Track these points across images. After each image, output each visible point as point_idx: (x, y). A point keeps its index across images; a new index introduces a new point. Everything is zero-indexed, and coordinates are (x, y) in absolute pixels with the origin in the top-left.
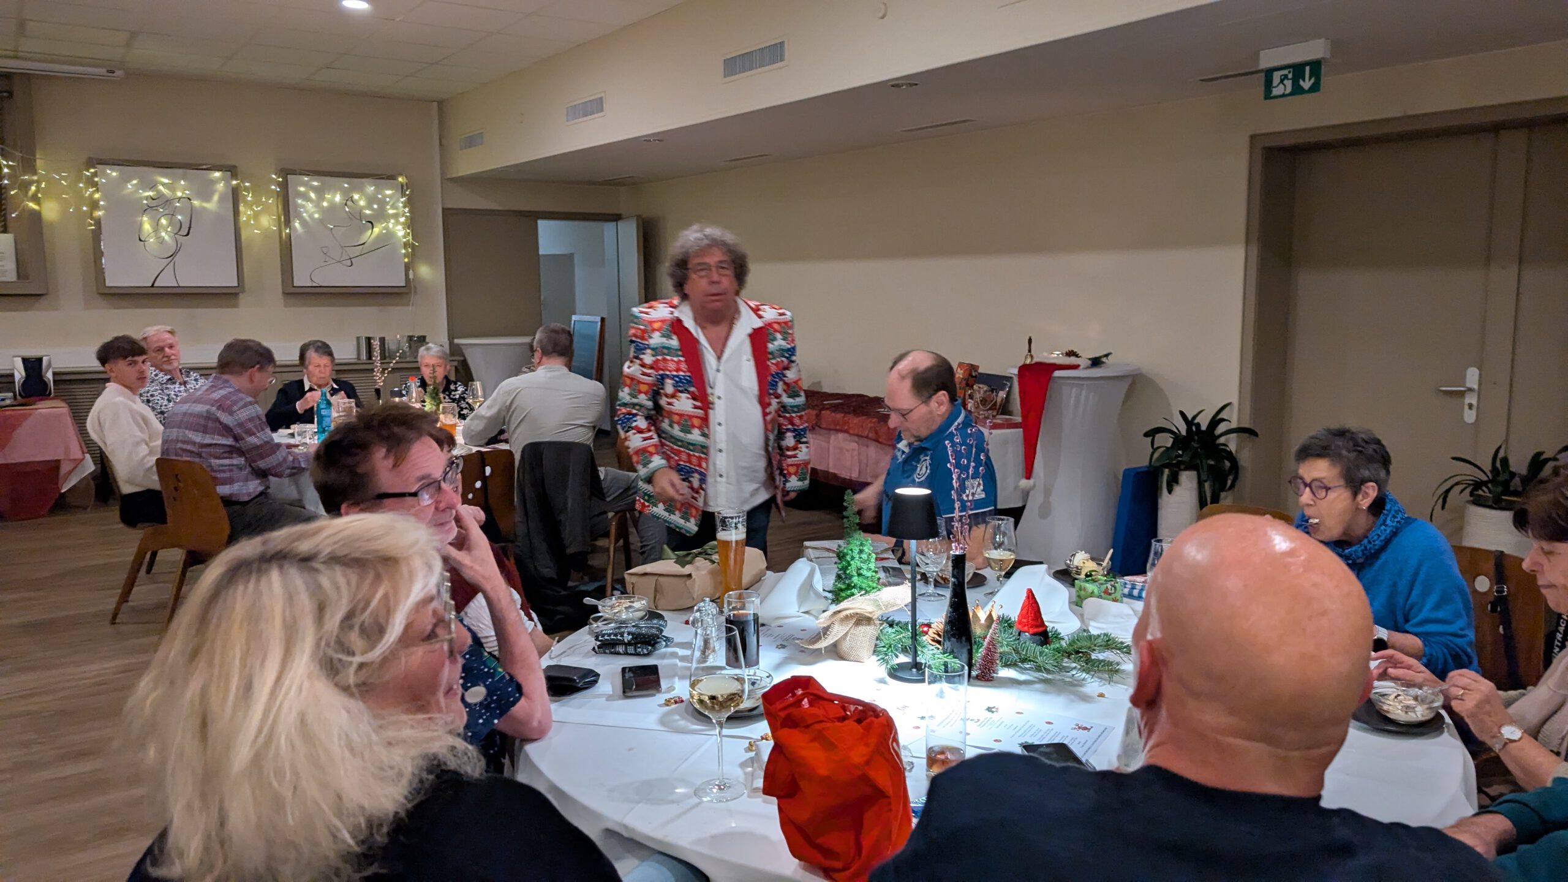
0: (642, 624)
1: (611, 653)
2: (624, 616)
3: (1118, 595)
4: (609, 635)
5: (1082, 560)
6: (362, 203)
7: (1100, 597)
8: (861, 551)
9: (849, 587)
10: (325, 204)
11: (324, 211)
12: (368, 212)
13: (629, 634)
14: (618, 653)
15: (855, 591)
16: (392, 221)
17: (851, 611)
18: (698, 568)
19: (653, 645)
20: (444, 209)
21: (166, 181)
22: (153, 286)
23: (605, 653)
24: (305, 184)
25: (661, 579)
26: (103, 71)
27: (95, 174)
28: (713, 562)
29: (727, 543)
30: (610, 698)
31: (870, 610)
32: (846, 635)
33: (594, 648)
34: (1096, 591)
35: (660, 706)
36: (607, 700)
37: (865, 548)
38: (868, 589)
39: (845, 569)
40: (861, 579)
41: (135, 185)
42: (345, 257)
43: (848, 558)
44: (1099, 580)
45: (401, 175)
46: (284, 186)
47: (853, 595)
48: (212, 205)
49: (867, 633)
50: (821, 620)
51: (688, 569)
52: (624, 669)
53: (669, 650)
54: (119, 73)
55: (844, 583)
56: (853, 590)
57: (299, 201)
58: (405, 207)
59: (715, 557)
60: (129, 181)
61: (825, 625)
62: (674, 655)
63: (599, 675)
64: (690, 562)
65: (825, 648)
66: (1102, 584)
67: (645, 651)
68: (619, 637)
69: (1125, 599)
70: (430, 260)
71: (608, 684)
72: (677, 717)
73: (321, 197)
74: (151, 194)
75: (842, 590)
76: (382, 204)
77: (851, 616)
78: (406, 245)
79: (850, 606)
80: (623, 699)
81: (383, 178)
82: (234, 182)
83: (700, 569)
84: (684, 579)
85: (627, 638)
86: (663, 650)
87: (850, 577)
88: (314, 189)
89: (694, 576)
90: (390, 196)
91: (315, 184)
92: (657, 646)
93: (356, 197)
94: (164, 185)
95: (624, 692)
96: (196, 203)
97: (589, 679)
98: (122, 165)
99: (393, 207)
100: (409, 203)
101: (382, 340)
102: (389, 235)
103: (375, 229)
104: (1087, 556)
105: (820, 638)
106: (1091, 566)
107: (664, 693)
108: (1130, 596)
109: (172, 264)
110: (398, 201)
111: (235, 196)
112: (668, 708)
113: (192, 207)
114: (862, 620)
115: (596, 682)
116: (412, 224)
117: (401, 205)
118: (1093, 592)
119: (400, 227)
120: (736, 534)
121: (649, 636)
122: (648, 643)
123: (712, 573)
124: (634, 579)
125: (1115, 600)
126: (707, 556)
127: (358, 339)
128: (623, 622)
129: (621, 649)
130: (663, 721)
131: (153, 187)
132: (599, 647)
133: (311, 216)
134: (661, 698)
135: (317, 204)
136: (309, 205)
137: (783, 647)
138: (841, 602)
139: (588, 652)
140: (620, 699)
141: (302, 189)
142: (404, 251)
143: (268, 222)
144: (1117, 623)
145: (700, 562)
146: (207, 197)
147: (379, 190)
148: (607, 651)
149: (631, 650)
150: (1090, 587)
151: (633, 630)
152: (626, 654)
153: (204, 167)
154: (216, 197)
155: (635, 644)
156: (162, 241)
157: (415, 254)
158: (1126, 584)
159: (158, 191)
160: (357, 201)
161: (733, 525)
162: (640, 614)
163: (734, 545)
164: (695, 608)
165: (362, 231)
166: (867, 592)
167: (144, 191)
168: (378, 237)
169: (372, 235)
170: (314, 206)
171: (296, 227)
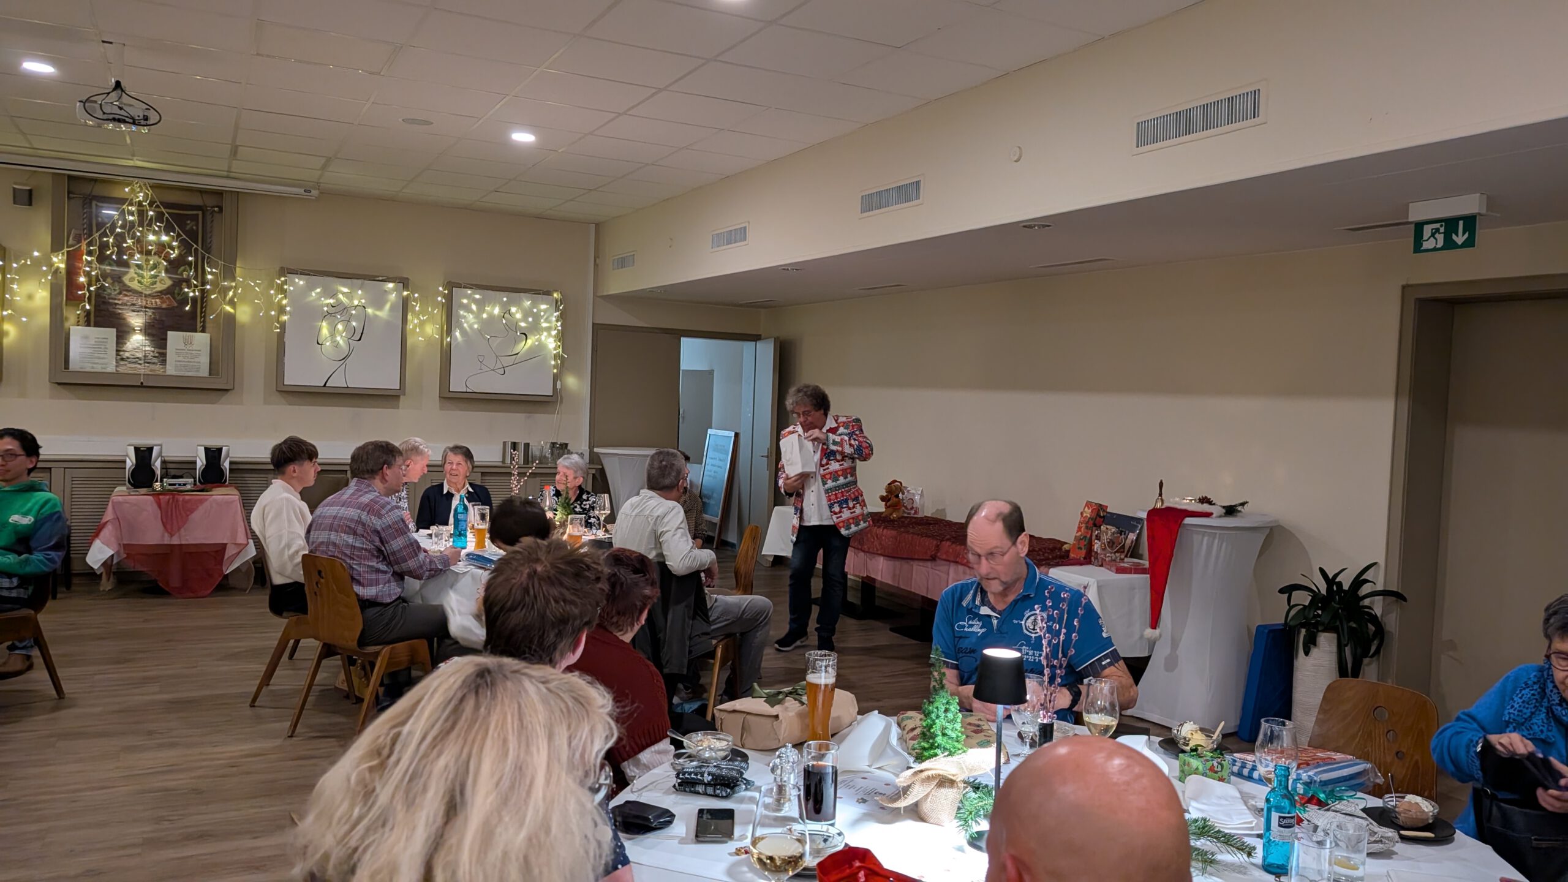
0: (724, 765)
1: (691, 792)
2: (707, 755)
3: (1225, 774)
4: (690, 774)
5: (1189, 732)
6: (519, 316)
7: (1204, 774)
8: (946, 711)
9: (932, 746)
10: (485, 316)
11: (483, 323)
12: (523, 324)
13: (709, 774)
14: (698, 793)
15: (938, 751)
16: (545, 334)
17: (933, 772)
18: (786, 709)
19: (732, 788)
20: (593, 324)
21: (345, 290)
22: (325, 386)
23: (685, 791)
24: (468, 297)
25: (748, 717)
26: (302, 191)
27: (285, 282)
28: (803, 704)
29: (817, 686)
30: (683, 841)
31: (954, 773)
32: (927, 796)
33: (674, 786)
34: (1201, 768)
35: (730, 854)
36: (680, 843)
37: (951, 707)
38: (953, 750)
39: (931, 727)
40: (945, 738)
41: (317, 294)
42: (499, 365)
43: (933, 716)
44: (1205, 756)
45: (556, 291)
46: (449, 298)
47: (936, 755)
48: (383, 314)
49: (948, 797)
50: (901, 779)
51: (776, 710)
52: (701, 811)
53: (749, 794)
54: (315, 193)
55: (928, 742)
56: (936, 751)
57: (462, 312)
58: (557, 321)
59: (804, 699)
60: (313, 289)
61: (905, 785)
62: (752, 800)
63: (674, 816)
64: (780, 702)
65: (905, 808)
66: (1208, 761)
67: (724, 794)
68: (699, 777)
69: (1233, 778)
70: (579, 374)
71: (681, 828)
72: (745, 869)
73: (481, 309)
74: (331, 301)
75: (924, 749)
76: (537, 317)
77: (933, 778)
78: (556, 357)
79: (933, 767)
80: (695, 843)
81: (540, 294)
82: (405, 293)
83: (790, 710)
84: (769, 721)
85: (707, 778)
86: (742, 793)
87: (933, 736)
88: (476, 301)
89: (781, 717)
90: (545, 311)
91: (477, 296)
92: (737, 789)
93: (513, 310)
94: (343, 293)
95: (697, 836)
96: (370, 311)
97: (665, 818)
98: (309, 275)
99: (547, 320)
100: (562, 317)
101: (527, 445)
102: (540, 347)
103: (528, 341)
104: (1197, 727)
105: (899, 798)
106: (1198, 739)
107: (737, 840)
108: (1240, 775)
109: (344, 365)
110: (552, 315)
111: (405, 306)
112: (738, 857)
113: (366, 315)
114: (944, 782)
115: (670, 822)
116: (562, 337)
117: (554, 319)
118: (1197, 769)
119: (552, 340)
120: (825, 678)
121: (729, 779)
122: (728, 786)
123: (801, 715)
124: (724, 715)
125: (1221, 780)
126: (797, 697)
127: (505, 443)
128: (706, 761)
129: (700, 789)
130: (731, 872)
131: (333, 295)
132: (680, 784)
133: (471, 327)
134: (732, 846)
135: (477, 316)
136: (471, 316)
137: (864, 801)
138: (923, 761)
139: (669, 789)
140: (692, 843)
141: (465, 301)
142: (553, 363)
143: (432, 330)
144: (1221, 805)
145: (790, 702)
146: (380, 306)
147: (535, 304)
148: (687, 789)
149: (710, 790)
150: (1195, 763)
151: (714, 770)
152: (705, 794)
153: (380, 278)
154: (388, 306)
155: (715, 785)
156: (336, 345)
157: (564, 364)
158: (1235, 761)
159: (338, 300)
160: (513, 314)
161: (823, 668)
162: (723, 754)
163: (823, 687)
164: (777, 753)
165: (516, 342)
166: (951, 754)
167: (326, 299)
168: (530, 348)
169: (525, 346)
170: (474, 318)
171: (456, 336)
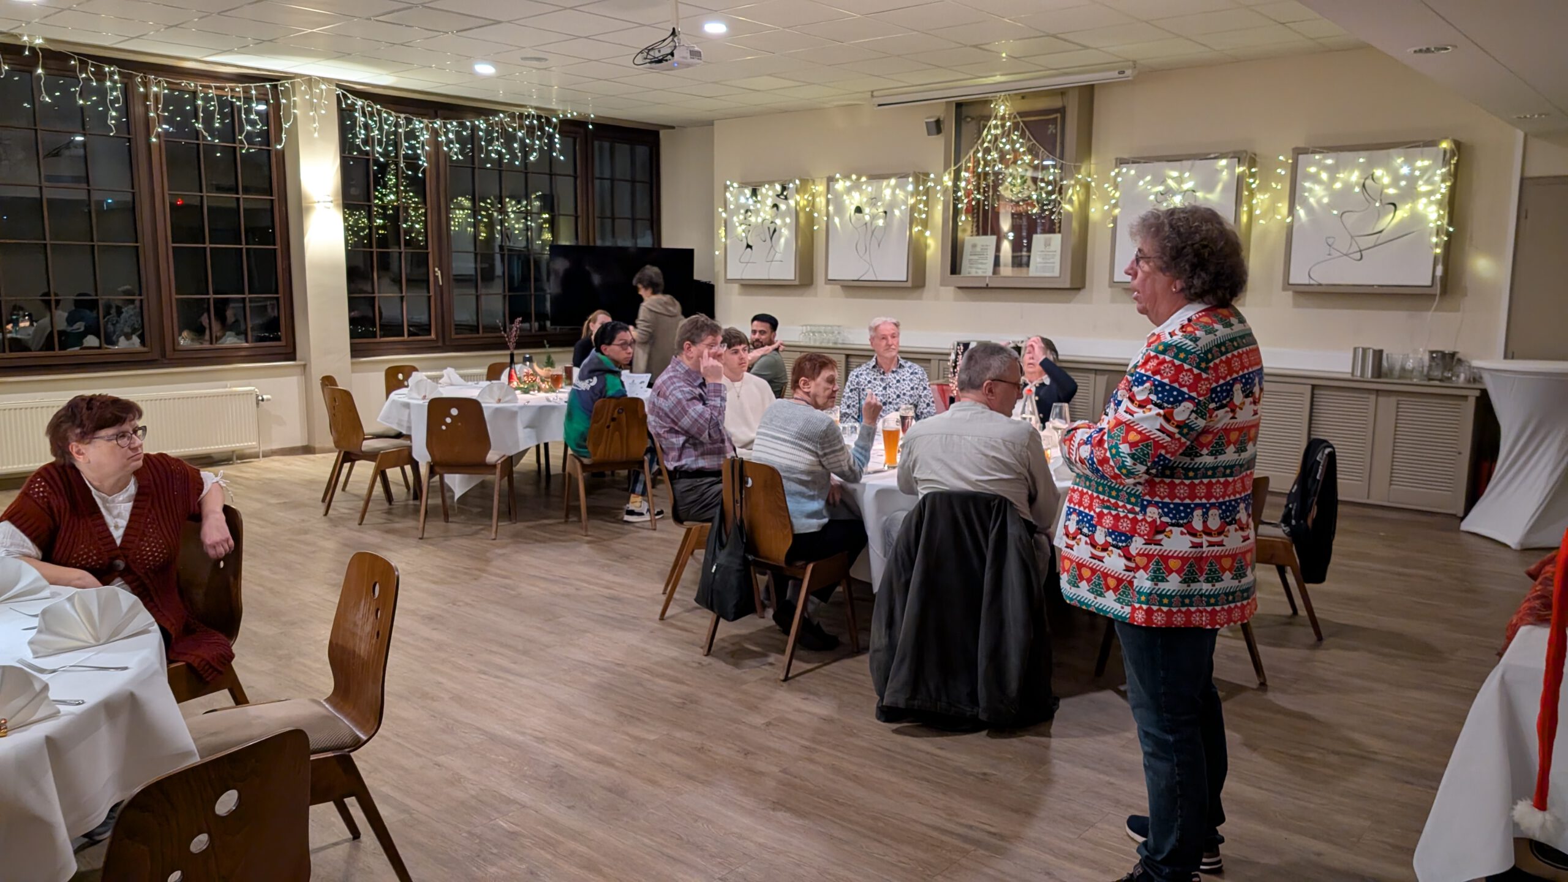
6: (1386, 180)
10: (1338, 185)
11: (1337, 194)
12: (1391, 191)
16: (1423, 201)
20: (1523, 180)
21: (1175, 174)
24: (1318, 164)
26: (1115, 74)
27: (1117, 175)
41: (1147, 179)
42: (1355, 248)
45: (1445, 138)
46: (1294, 168)
48: (1214, 197)
54: (1128, 72)
57: (1307, 185)
58: (1443, 181)
60: (1143, 178)
73: (1333, 179)
74: (1161, 188)
76: (1412, 180)
78: (1438, 232)
81: (1418, 146)
82: (1239, 170)
88: (1327, 168)
90: (1425, 169)
91: (1329, 162)
93: (1378, 172)
94: (1173, 178)
96: (1199, 195)
98: (1138, 162)
99: (1429, 182)
100: (1451, 175)
101: (1379, 353)
102: (1416, 219)
103: (1397, 212)
110: (1435, 174)
111: (1240, 184)
116: (1454, 205)
117: (1437, 179)
119: (1433, 208)
131: (1163, 182)
133: (1319, 202)
135: (1328, 186)
136: (1318, 189)
141: (1313, 170)
142: (1434, 240)
146: (1210, 189)
147: (1410, 161)
153: (1212, 156)
154: (1219, 188)
157: (1456, 241)
159: (1166, 187)
160: (1379, 179)
165: (1380, 215)
167: (1154, 187)
168: (1402, 222)
169: (1391, 221)
170: (1326, 189)
171: (1299, 217)
